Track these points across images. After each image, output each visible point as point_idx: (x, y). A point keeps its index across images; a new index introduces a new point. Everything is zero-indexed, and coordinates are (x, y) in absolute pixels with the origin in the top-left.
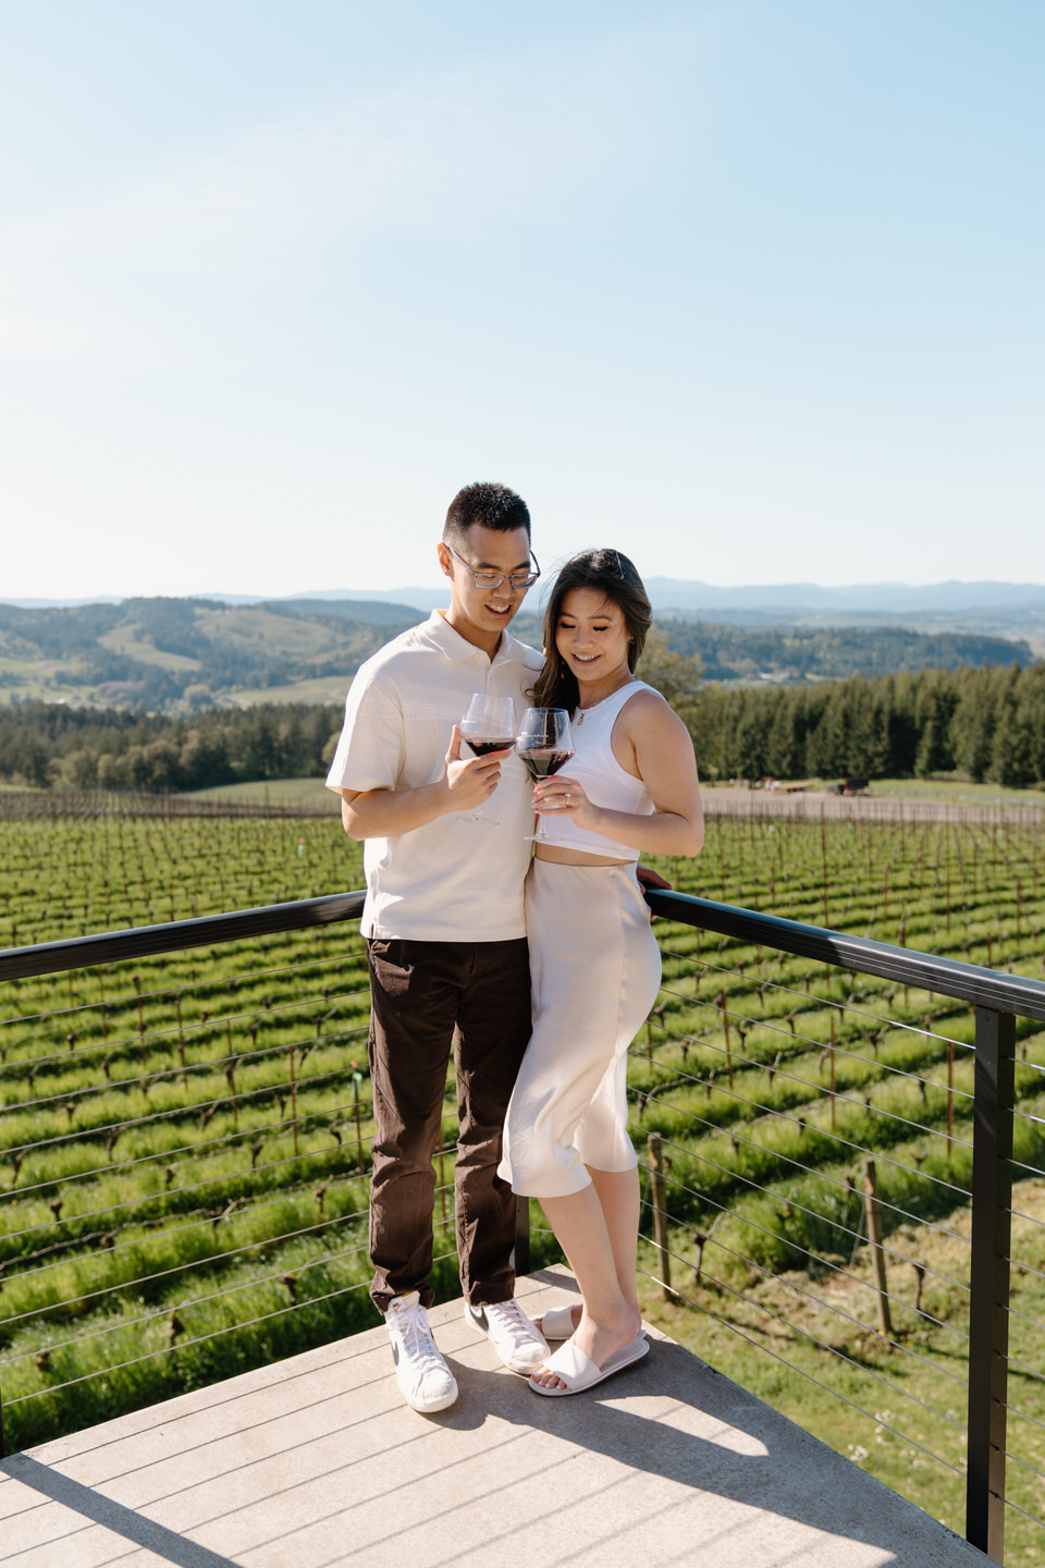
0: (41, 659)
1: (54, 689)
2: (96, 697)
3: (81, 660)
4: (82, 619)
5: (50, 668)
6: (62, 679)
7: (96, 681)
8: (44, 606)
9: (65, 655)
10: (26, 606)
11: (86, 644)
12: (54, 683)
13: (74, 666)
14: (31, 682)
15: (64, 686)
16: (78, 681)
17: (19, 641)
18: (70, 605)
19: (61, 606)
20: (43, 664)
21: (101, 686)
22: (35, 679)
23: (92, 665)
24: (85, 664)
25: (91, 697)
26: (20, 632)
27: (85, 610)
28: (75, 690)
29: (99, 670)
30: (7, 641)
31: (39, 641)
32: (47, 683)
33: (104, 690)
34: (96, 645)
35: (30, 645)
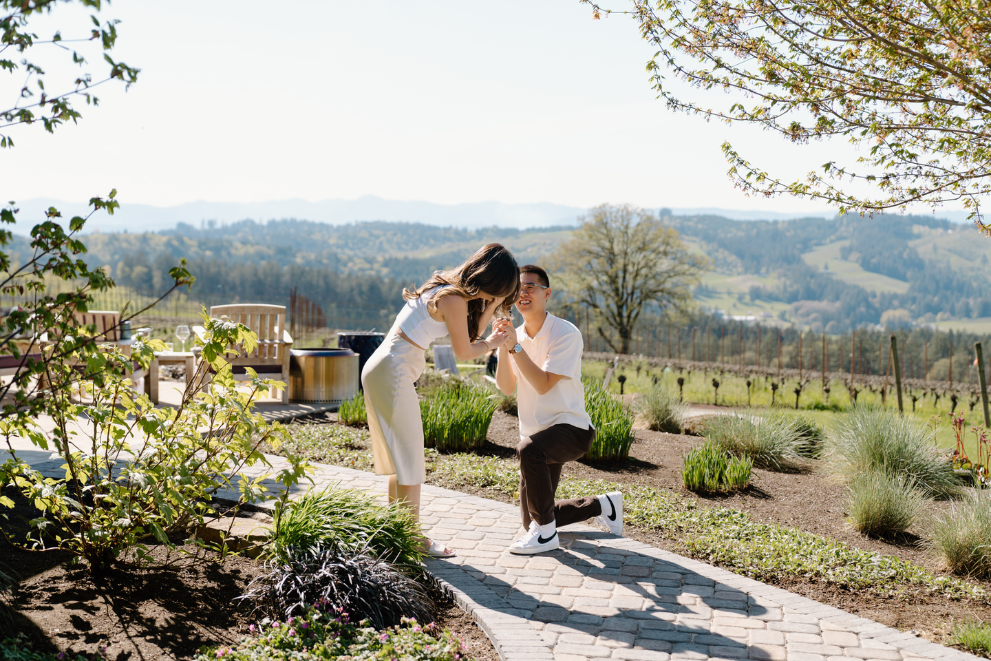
0: (739, 274)
1: (746, 304)
2: (787, 316)
5: (744, 283)
6: (757, 295)
7: (792, 298)
8: (753, 218)
9: (763, 270)
10: (735, 217)
11: (789, 260)
12: (747, 299)
13: (771, 282)
14: (725, 296)
15: (758, 302)
16: (771, 298)
17: (722, 254)
18: (780, 219)
19: (771, 219)
20: (741, 278)
21: (795, 304)
22: (729, 293)
23: (788, 283)
24: (783, 279)
25: (782, 316)
26: (724, 245)
27: (794, 224)
28: (767, 306)
29: (795, 287)
30: (709, 254)
31: (740, 255)
32: (740, 298)
33: (797, 310)
34: (799, 261)
35: (732, 258)
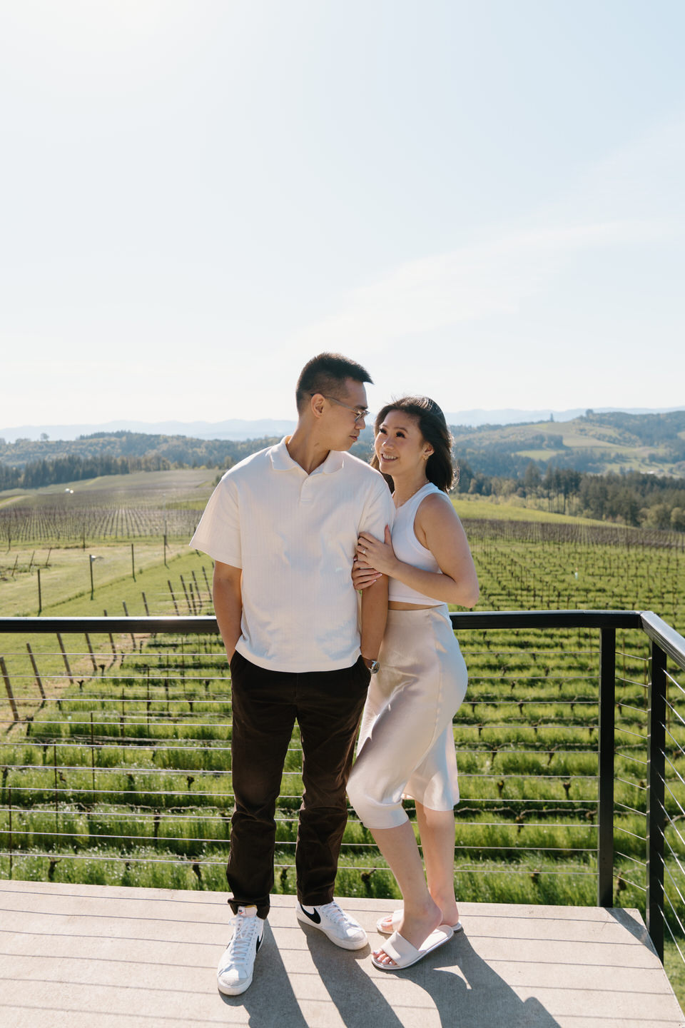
0: (640, 446)
1: (647, 465)
2: (674, 471)
3: (666, 447)
4: (669, 421)
5: (645, 452)
6: (653, 459)
7: (675, 460)
8: (644, 412)
9: (656, 443)
10: (633, 413)
11: (670, 437)
12: (647, 461)
13: (661, 451)
14: (634, 460)
15: (654, 463)
16: (663, 460)
17: (627, 435)
18: (661, 412)
19: (655, 413)
20: (641, 449)
21: (679, 463)
22: (636, 458)
23: (672, 450)
24: (668, 449)
25: (671, 471)
26: (628, 429)
27: (670, 415)
28: (661, 466)
29: (677, 453)
30: (620, 435)
31: (640, 435)
32: (643, 461)
33: (680, 466)
34: (676, 437)
35: (634, 437)
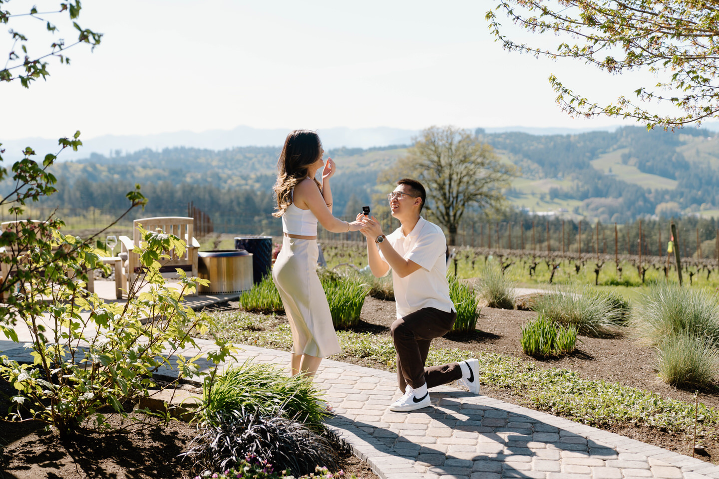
0: (540, 178)
1: (547, 202)
2: (580, 211)
4: (582, 144)
5: (544, 185)
6: (555, 194)
7: (584, 196)
8: (550, 133)
9: (560, 175)
10: (536, 133)
11: (581, 166)
12: (548, 198)
13: (566, 184)
14: (530, 197)
15: (556, 200)
16: (567, 197)
17: (526, 163)
18: (572, 133)
19: (565, 134)
20: (541, 181)
21: (586, 201)
22: (533, 194)
23: (580, 184)
24: (576, 181)
25: (576, 211)
26: (527, 156)
27: (589, 134)
28: (564, 203)
29: (586, 188)
30: (516, 163)
31: (541, 163)
32: (542, 198)
33: (588, 205)
34: (588, 166)
35: (535, 166)
